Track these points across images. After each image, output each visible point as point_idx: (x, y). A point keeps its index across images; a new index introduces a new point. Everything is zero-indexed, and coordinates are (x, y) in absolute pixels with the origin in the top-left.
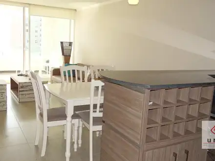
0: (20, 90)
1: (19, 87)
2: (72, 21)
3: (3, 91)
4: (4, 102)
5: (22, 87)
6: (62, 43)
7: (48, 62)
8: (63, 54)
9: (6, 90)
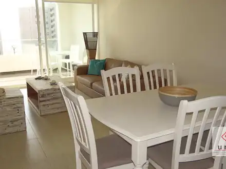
0: (41, 99)
1: (39, 95)
2: (95, 6)
3: (19, 105)
4: (22, 119)
5: (43, 96)
6: (85, 34)
7: (67, 57)
8: (87, 47)
9: (23, 103)
